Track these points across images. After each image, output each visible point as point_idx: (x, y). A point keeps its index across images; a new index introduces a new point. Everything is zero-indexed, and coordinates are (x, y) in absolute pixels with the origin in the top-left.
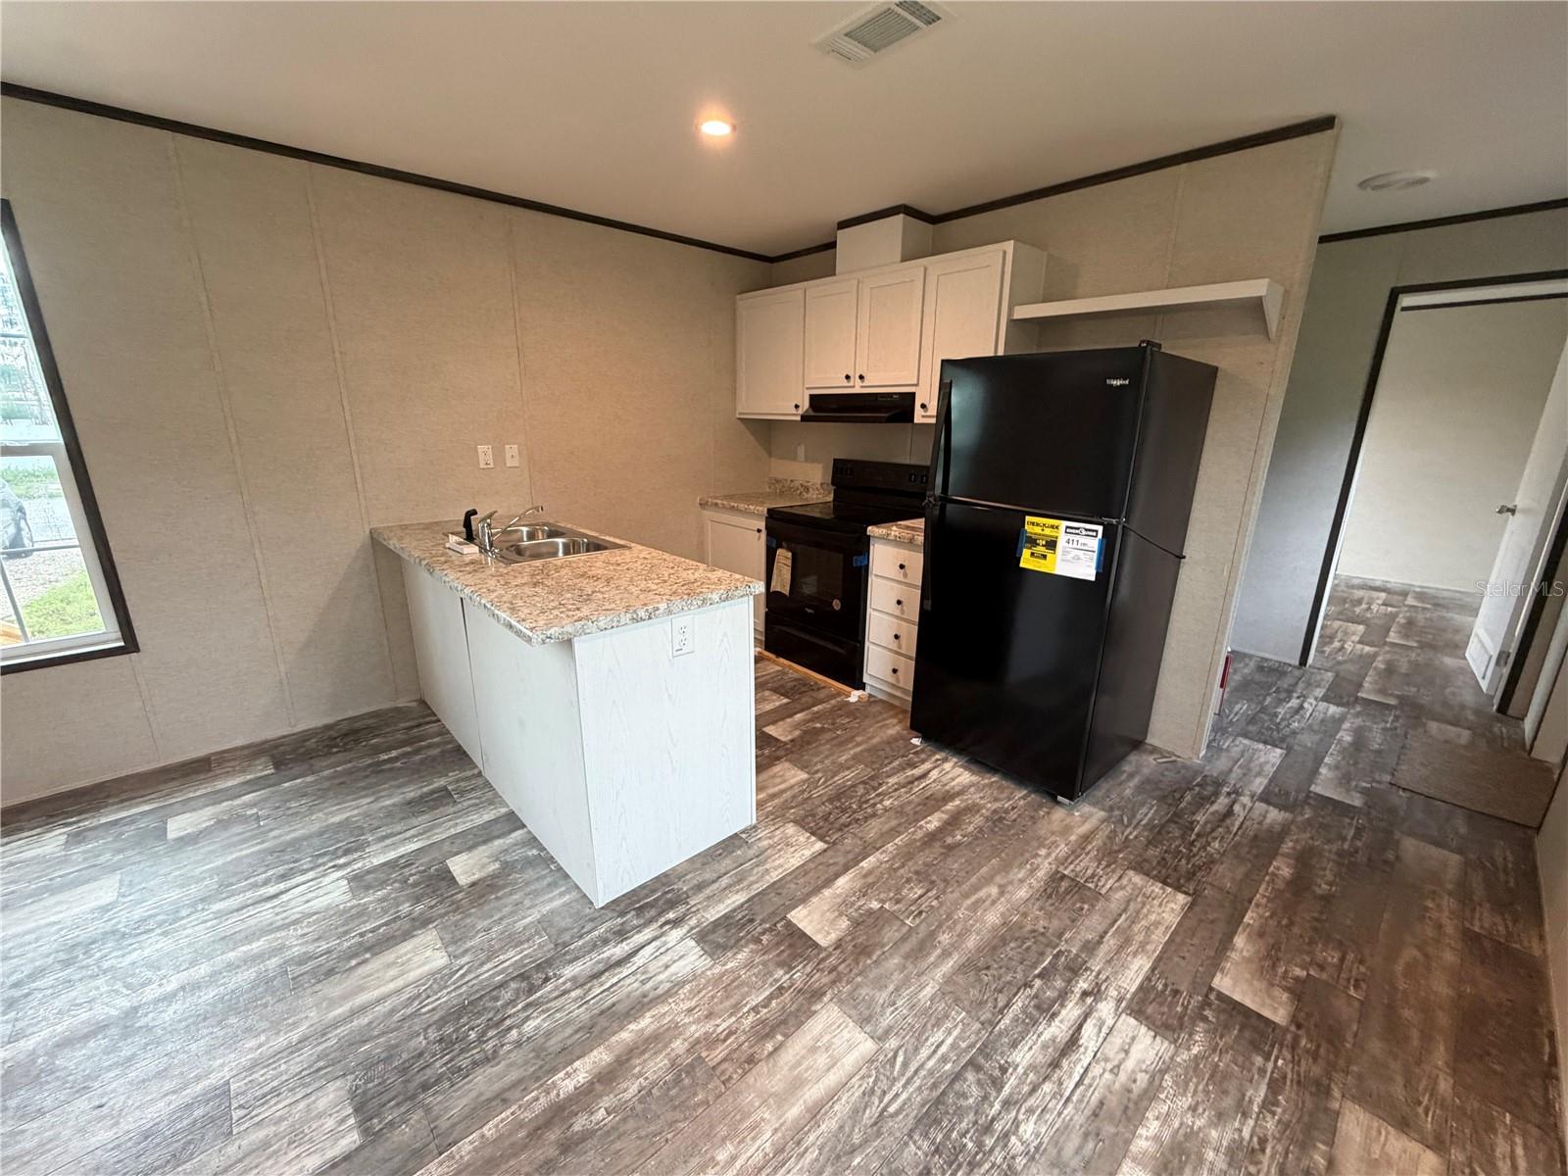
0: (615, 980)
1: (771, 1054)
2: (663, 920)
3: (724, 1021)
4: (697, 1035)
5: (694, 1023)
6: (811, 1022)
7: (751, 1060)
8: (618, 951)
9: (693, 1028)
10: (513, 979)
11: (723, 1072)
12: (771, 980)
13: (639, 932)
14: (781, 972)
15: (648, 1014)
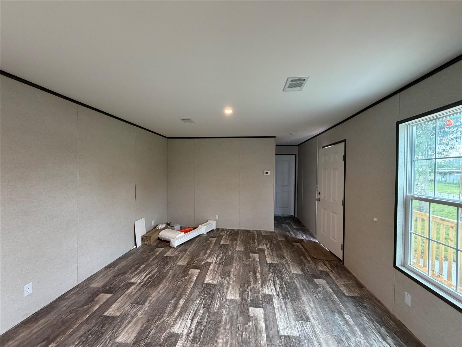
0: (190, 315)
1: (144, 324)
2: (193, 332)
3: (158, 323)
4: (163, 318)
5: (165, 319)
6: (135, 336)
7: (148, 321)
8: (196, 320)
9: (165, 318)
10: (211, 304)
11: (153, 316)
12: (151, 338)
13: (196, 326)
14: (148, 342)
15: (177, 315)
